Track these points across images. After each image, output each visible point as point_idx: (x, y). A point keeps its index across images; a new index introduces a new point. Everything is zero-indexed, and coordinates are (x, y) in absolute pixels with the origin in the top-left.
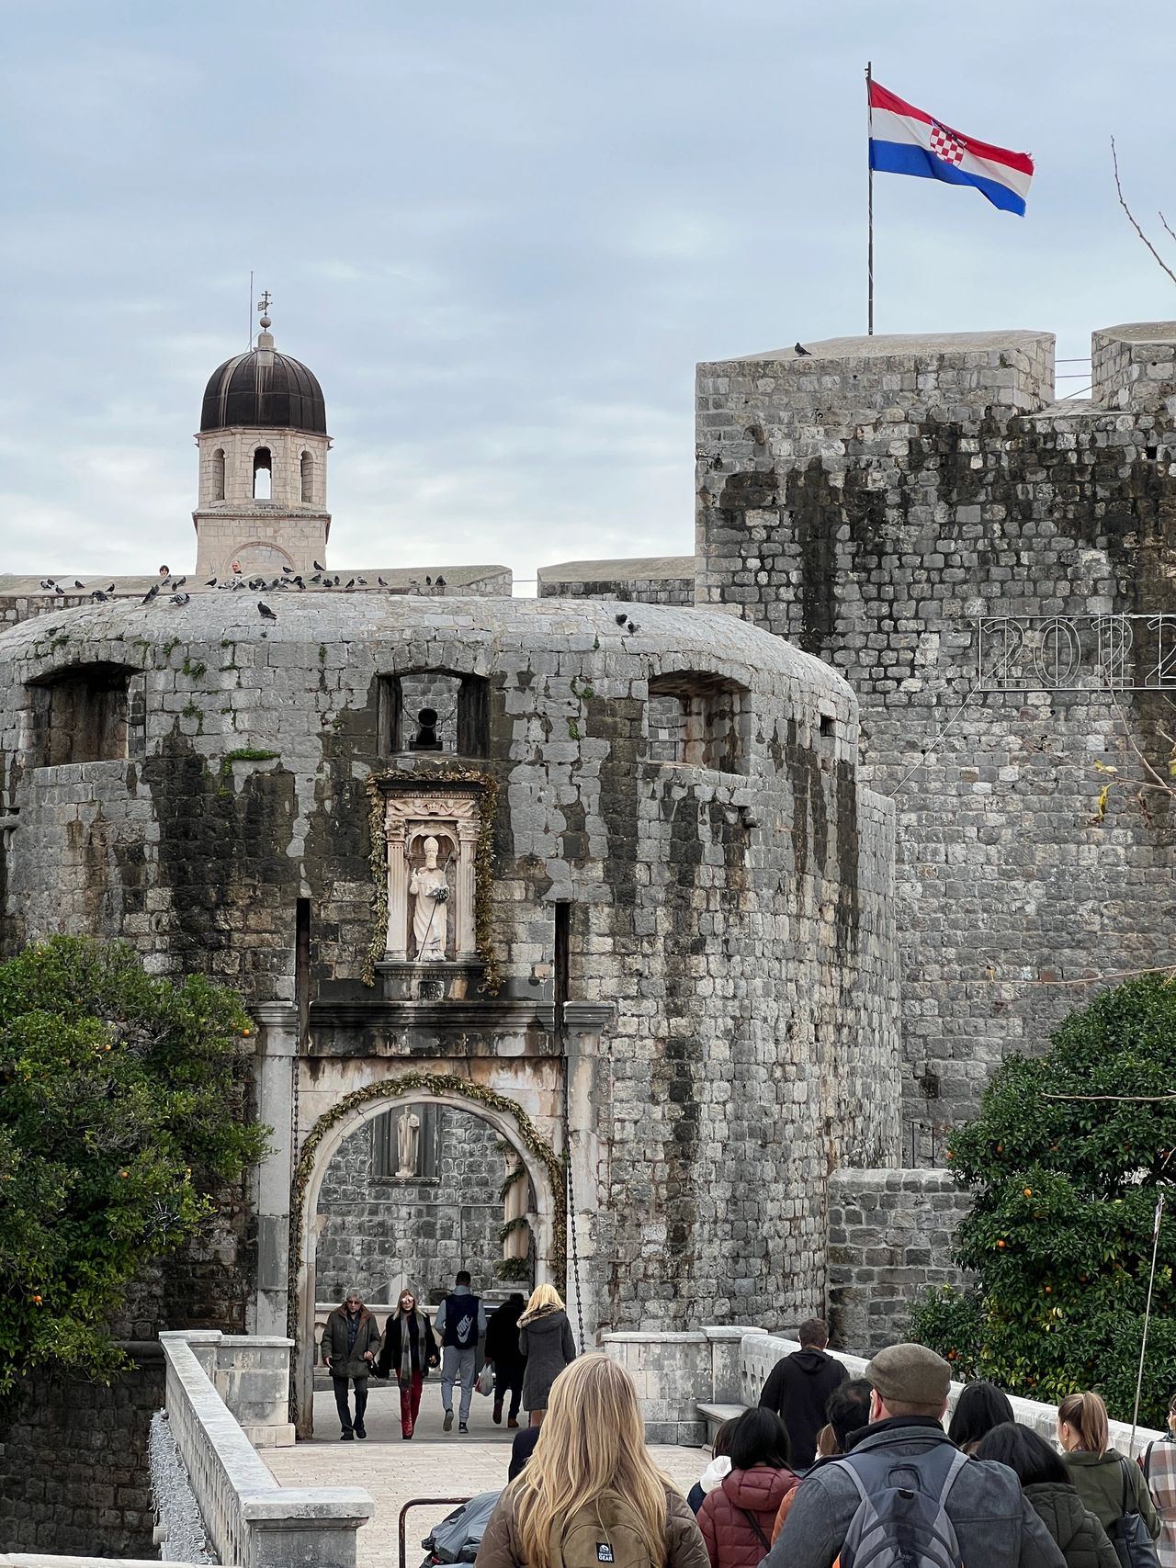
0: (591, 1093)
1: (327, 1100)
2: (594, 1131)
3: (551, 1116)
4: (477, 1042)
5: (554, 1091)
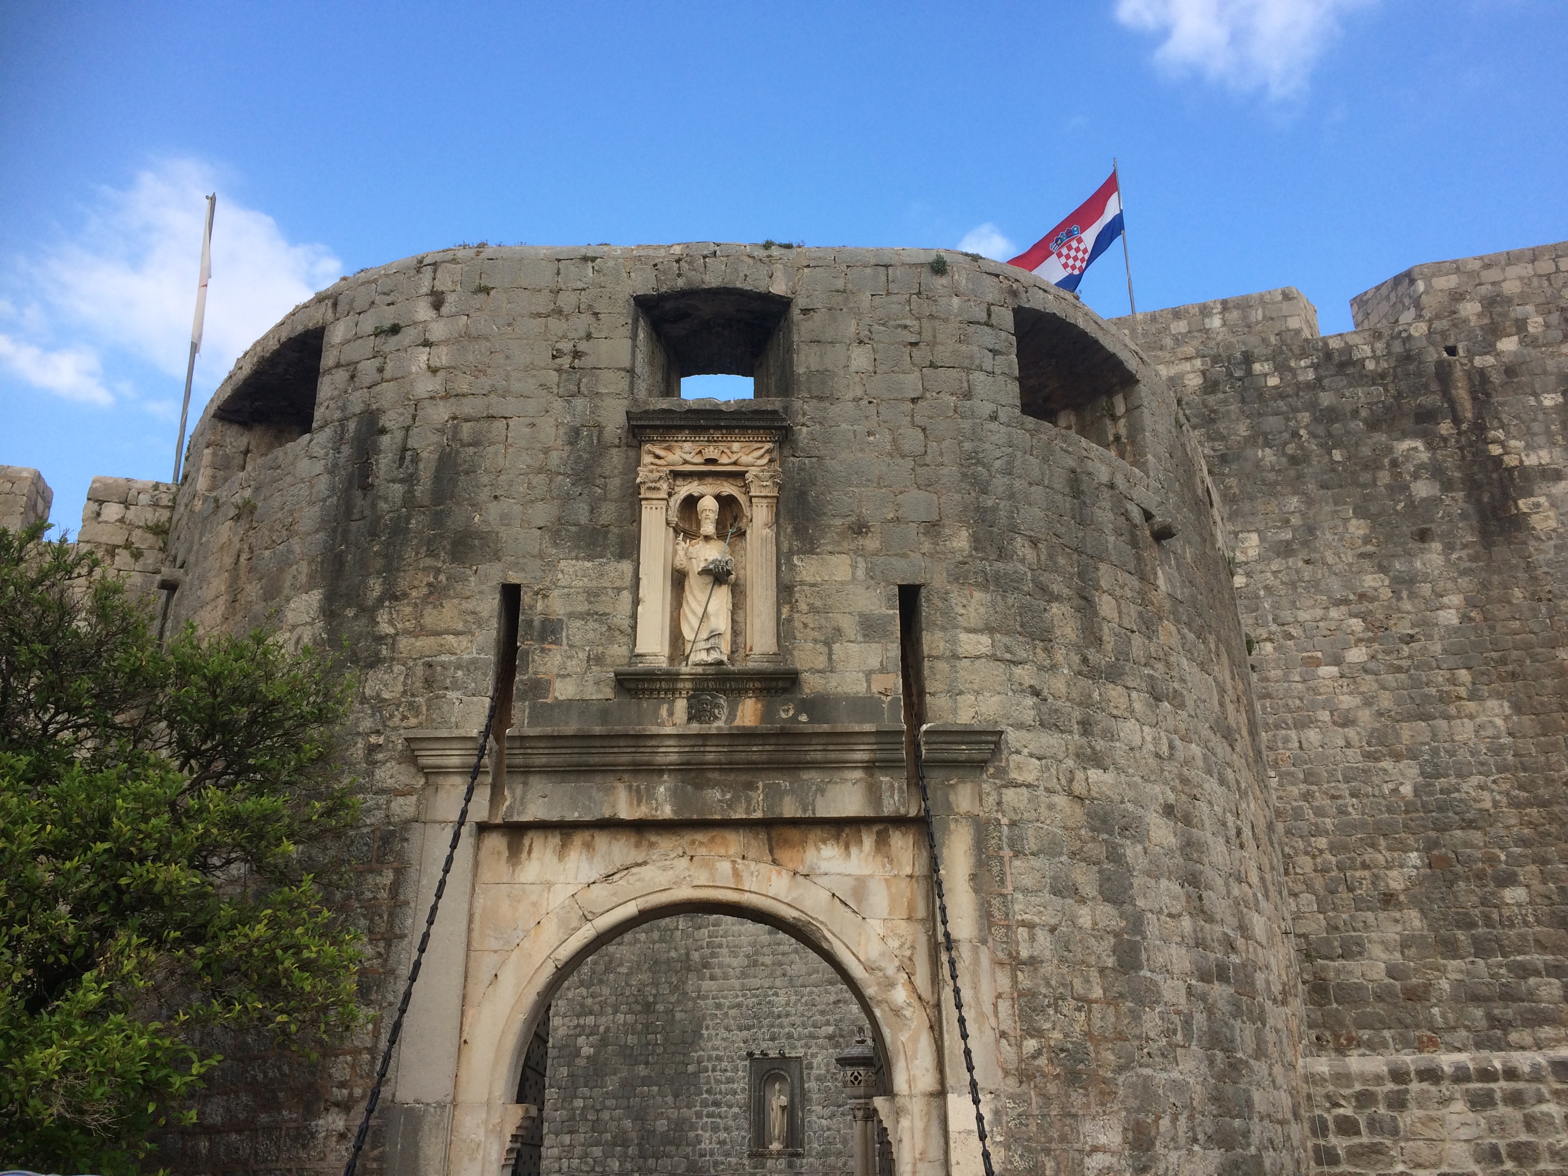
0: (973, 877)
1: (533, 898)
2: (984, 942)
3: (909, 919)
4: (781, 794)
5: (911, 877)
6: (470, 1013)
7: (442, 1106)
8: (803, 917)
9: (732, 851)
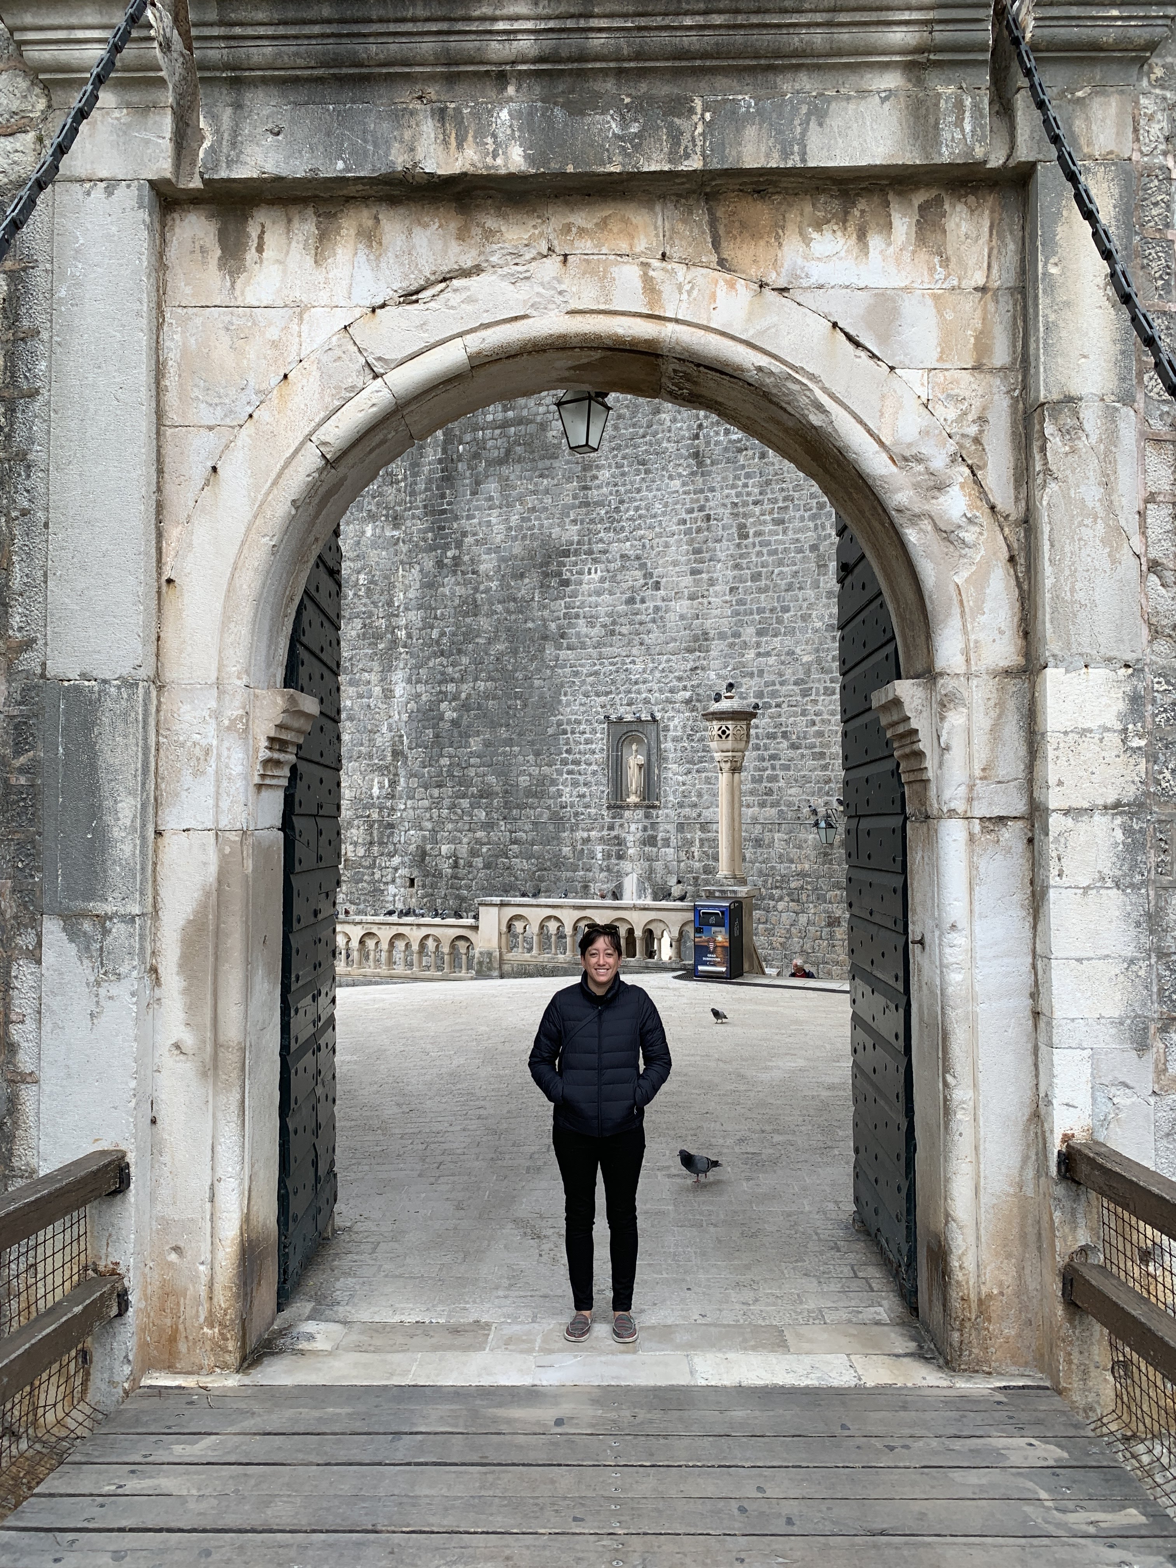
1: (273, 333)
2: (1127, 399)
3: (977, 368)
4: (738, 121)
5: (983, 289)
6: (173, 533)
7: (130, 684)
8: (776, 367)
9: (641, 245)
